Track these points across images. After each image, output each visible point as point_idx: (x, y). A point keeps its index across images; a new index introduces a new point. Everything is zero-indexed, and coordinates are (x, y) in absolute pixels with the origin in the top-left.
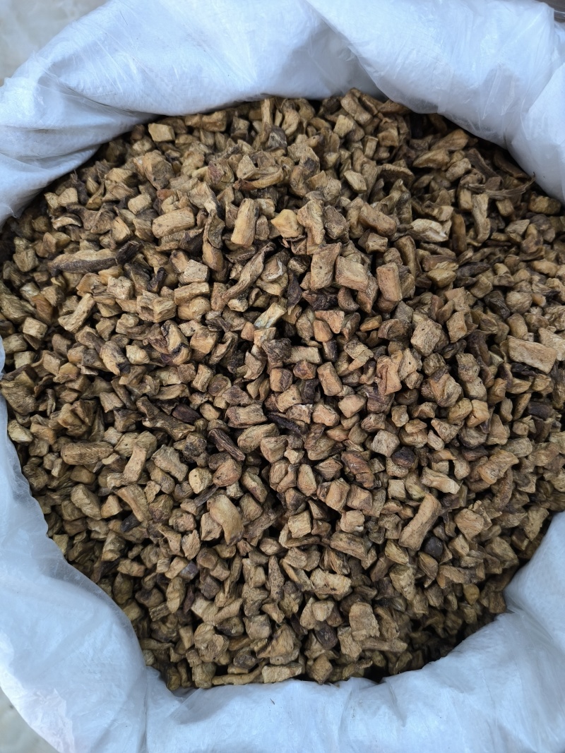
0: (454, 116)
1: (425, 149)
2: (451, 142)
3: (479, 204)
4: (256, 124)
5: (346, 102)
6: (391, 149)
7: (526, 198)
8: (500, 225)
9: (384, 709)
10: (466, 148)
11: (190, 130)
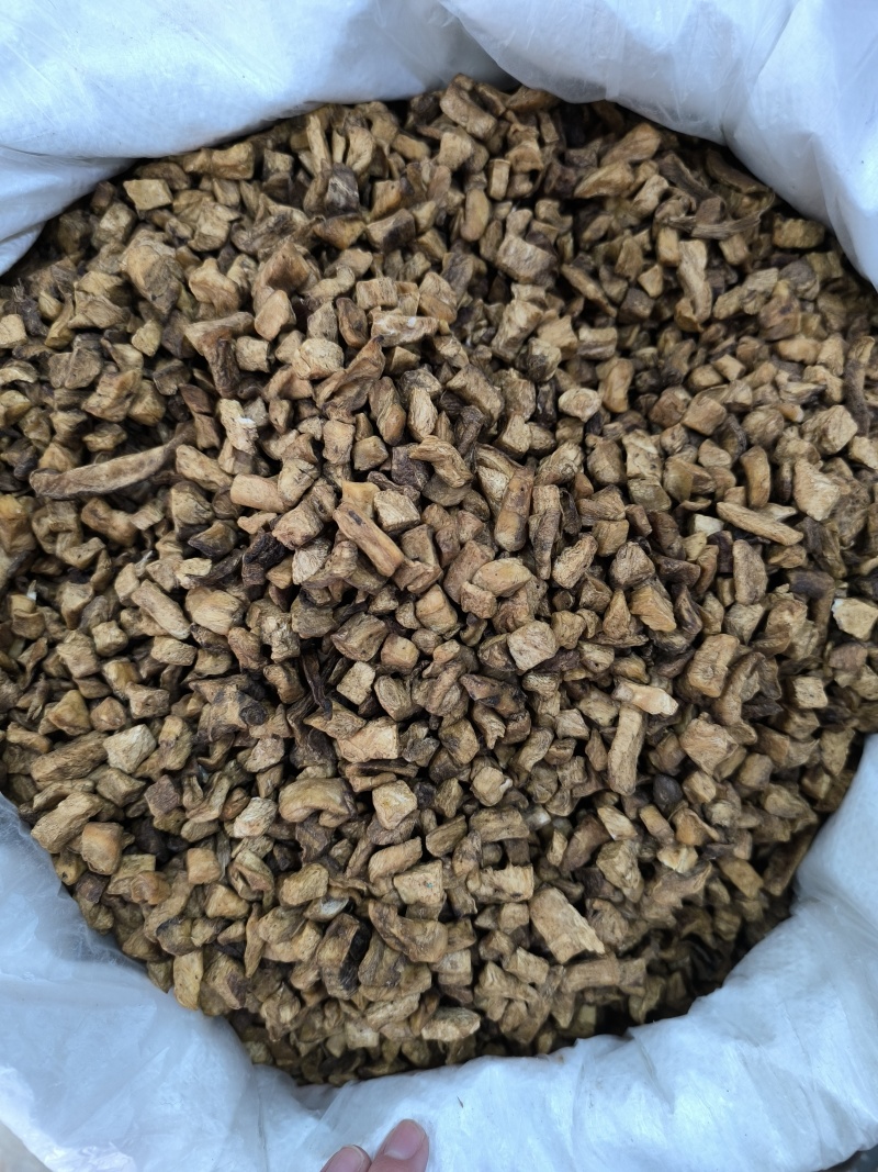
0: (635, 101)
1: (591, 165)
2: (632, 147)
3: (692, 257)
4: (304, 158)
5: (449, 104)
6: (533, 175)
7: (767, 226)
8: (729, 277)
9: (638, 1089)
10: (659, 154)
11: (195, 180)
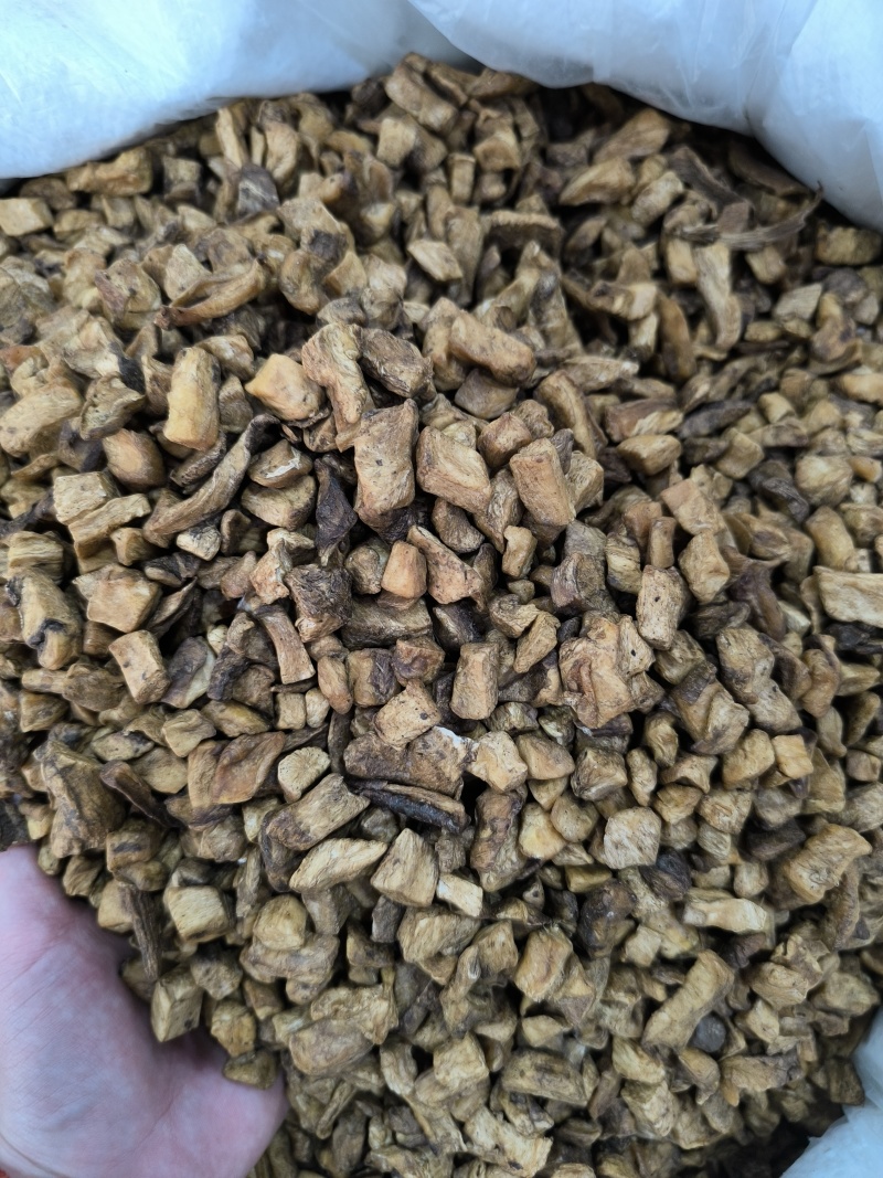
0: (631, 83)
1: (581, 163)
2: (633, 139)
3: (711, 268)
4: (215, 165)
5: (396, 88)
6: (507, 175)
7: (808, 237)
8: (760, 304)
10: (668, 147)
11: (83, 200)
